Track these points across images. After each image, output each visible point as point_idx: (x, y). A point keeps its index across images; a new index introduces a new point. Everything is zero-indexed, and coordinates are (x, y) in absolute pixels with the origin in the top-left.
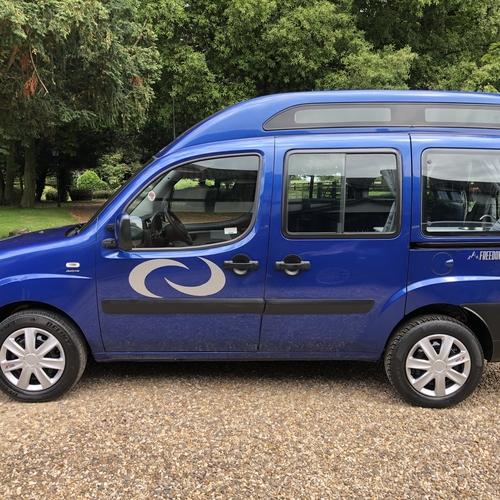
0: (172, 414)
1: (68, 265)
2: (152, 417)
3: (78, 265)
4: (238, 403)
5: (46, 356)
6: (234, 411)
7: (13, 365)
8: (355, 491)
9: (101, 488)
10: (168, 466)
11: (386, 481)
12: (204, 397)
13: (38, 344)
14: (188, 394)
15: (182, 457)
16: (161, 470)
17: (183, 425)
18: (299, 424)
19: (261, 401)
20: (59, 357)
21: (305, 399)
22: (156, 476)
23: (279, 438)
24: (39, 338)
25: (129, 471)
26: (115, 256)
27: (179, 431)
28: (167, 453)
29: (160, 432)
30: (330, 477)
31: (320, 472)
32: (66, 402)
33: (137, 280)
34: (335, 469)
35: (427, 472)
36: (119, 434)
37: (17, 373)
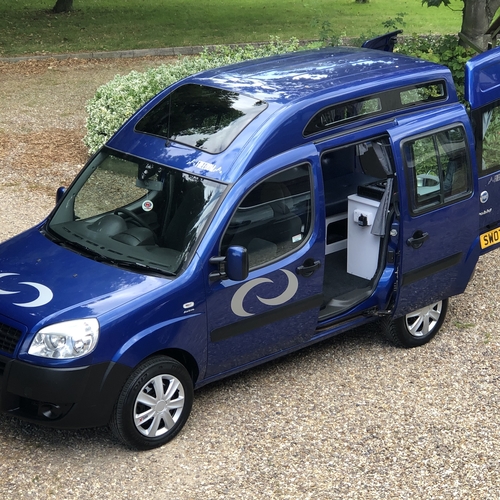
1: (185, 306)
3: (192, 304)
5: (172, 398)
7: (146, 416)
13: (165, 389)
20: (178, 396)
37: (147, 425)
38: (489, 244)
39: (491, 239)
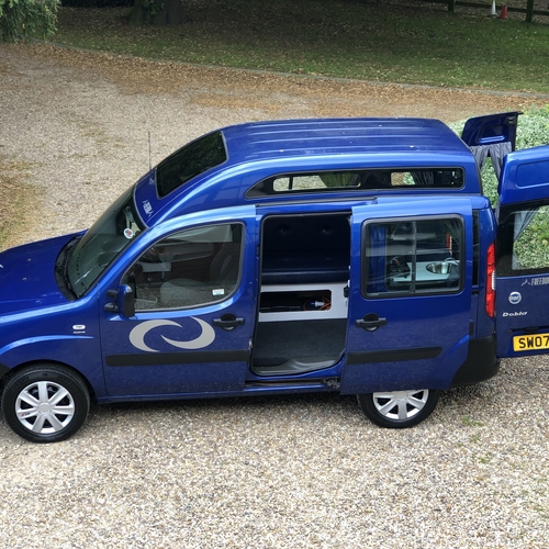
0: (173, 447)
1: (75, 327)
2: (157, 451)
3: (83, 327)
4: (228, 433)
5: (58, 405)
6: (226, 442)
7: (28, 413)
8: (323, 501)
9: (141, 509)
10: (184, 491)
11: (346, 491)
12: (197, 429)
13: (50, 395)
14: (182, 427)
15: (193, 484)
16: (180, 494)
17: (185, 457)
18: (281, 450)
19: (248, 430)
20: (68, 404)
21: (286, 425)
22: (177, 499)
23: (266, 463)
24: (51, 389)
25: (155, 496)
26: (116, 318)
27: (184, 462)
28: (179, 481)
29: (168, 464)
30: (306, 492)
31: (298, 488)
32: (76, 441)
33: (137, 338)
34: (310, 486)
35: (377, 484)
36: (135, 467)
37: (31, 420)
38: (526, 348)
39: (530, 343)
